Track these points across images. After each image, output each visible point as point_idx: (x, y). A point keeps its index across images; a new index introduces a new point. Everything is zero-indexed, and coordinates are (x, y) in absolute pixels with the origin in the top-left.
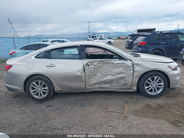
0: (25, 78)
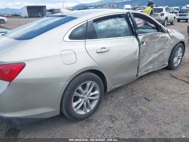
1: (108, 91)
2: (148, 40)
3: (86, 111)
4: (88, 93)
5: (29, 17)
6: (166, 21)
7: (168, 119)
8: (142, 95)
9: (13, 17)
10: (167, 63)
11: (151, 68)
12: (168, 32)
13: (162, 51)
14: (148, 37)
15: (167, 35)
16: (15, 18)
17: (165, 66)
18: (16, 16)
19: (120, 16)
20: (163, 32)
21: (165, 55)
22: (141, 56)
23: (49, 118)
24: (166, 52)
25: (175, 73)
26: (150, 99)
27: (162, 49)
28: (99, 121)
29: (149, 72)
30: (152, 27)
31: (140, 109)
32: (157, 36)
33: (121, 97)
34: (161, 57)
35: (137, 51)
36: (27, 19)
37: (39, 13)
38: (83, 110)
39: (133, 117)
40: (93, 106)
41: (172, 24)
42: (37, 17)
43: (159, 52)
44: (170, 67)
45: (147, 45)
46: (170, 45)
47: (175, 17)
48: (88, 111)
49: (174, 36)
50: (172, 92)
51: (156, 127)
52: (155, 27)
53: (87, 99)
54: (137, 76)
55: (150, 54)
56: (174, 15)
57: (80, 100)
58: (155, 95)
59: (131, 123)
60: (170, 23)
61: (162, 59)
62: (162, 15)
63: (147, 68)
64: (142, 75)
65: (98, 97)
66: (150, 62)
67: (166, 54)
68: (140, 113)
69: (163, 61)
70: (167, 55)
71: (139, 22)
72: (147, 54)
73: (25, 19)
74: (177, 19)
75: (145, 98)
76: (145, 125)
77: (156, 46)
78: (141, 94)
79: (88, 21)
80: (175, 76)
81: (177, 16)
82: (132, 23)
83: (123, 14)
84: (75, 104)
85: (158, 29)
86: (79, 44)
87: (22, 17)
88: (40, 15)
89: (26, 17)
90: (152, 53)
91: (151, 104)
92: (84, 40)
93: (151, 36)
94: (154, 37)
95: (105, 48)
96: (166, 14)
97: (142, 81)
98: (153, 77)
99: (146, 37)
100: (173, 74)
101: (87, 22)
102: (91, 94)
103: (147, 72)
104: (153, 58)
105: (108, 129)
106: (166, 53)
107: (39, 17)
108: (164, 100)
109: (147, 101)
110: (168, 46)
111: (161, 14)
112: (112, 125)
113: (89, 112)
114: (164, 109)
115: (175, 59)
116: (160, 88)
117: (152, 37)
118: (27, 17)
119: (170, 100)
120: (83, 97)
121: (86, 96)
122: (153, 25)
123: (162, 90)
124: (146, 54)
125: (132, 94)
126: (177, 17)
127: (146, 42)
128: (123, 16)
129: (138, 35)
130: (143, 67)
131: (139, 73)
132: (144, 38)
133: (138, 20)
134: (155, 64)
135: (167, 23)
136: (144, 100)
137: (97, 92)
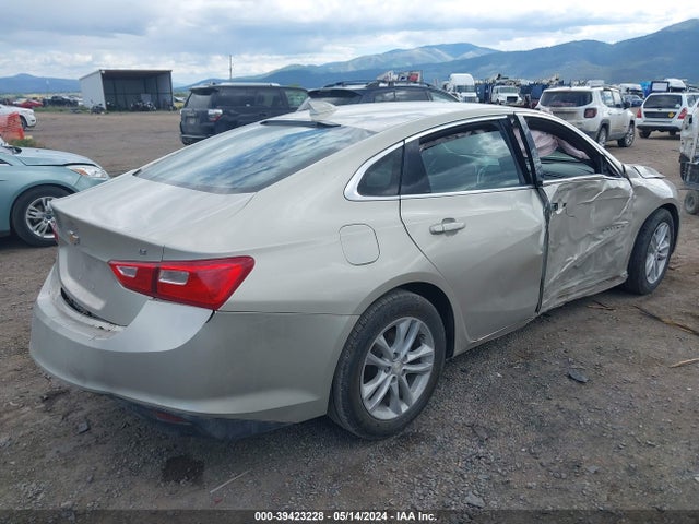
0: (345, 323)
1: (457, 351)
2: (571, 196)
3: (397, 410)
4: (402, 355)
5: (110, 109)
6: (603, 133)
7: (649, 434)
8: (557, 369)
9: (50, 107)
10: (624, 273)
11: (576, 287)
12: (624, 174)
13: (608, 234)
14: (569, 189)
15: (622, 183)
16: (56, 111)
17: (618, 283)
18: (58, 103)
19: (488, 126)
20: (612, 175)
21: (618, 245)
22: (551, 246)
23: (302, 423)
24: (620, 239)
25: (653, 303)
26: (585, 380)
27: (610, 226)
28: (439, 438)
29: (571, 298)
30: (578, 158)
31: (558, 405)
32: (596, 186)
33: (492, 372)
34: (607, 254)
35: (540, 232)
36: (103, 116)
37: (143, 96)
38: (388, 406)
39: (540, 428)
40: (416, 392)
41: (622, 143)
42: (136, 109)
43: (601, 236)
44: (633, 285)
45: (565, 212)
46: (635, 213)
47: (632, 122)
48: (404, 408)
49: (645, 188)
50: (651, 361)
51: (615, 456)
52: (587, 158)
53: (399, 371)
54: (537, 311)
55: (575, 242)
56: (630, 113)
57: (382, 376)
58: (599, 367)
59: (537, 443)
60: (615, 143)
61: (610, 259)
62: (591, 113)
63: (564, 288)
64: (551, 306)
65: (429, 364)
66: (575, 267)
67: (623, 244)
68: (560, 416)
69: (613, 264)
70: (625, 246)
71: (542, 142)
72: (565, 241)
73: (96, 116)
74: (639, 127)
75: (570, 377)
76: (581, 451)
77: (593, 217)
78: (556, 366)
79: (407, 141)
80: (655, 313)
81: (639, 116)
82: (522, 147)
83: (498, 120)
84: (367, 389)
85: (598, 163)
86: (383, 209)
87: (84, 109)
88: (148, 103)
89: (97, 110)
90: (582, 239)
91: (591, 393)
92: (398, 197)
93: (579, 185)
94: (587, 190)
95: (452, 220)
96: (604, 112)
97: (550, 328)
98: (582, 314)
99: (564, 190)
100: (645, 307)
101: (402, 144)
102: (412, 357)
103: (565, 300)
104: (583, 256)
105: (471, 461)
106: (623, 239)
107: (145, 109)
108: (626, 382)
109: (575, 385)
110: (627, 216)
111: (586, 110)
112: (481, 450)
113: (408, 412)
114: (631, 406)
115: (651, 261)
116: (612, 349)
117: (581, 190)
118: (102, 109)
119: (648, 382)
120: (389, 368)
121: (396, 364)
122: (581, 154)
123: (618, 353)
124: (562, 242)
125: (528, 365)
126: (639, 121)
127: (564, 205)
128: (496, 124)
129: (545, 182)
130: (555, 281)
131: (544, 302)
132: (558, 192)
133: (540, 138)
134: (587, 273)
135: (607, 140)
136: (567, 382)
137: (426, 350)
